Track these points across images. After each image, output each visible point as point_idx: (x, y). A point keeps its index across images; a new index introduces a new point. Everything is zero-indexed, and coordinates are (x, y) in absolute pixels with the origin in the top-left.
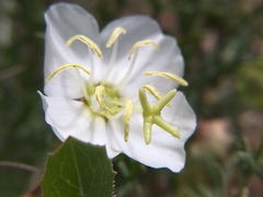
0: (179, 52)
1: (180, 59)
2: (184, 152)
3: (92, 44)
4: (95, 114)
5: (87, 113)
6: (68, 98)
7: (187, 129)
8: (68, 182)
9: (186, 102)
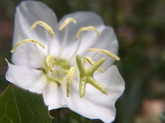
0: (115, 37)
1: (116, 42)
2: (115, 109)
3: (48, 27)
4: (50, 80)
5: (44, 79)
6: (31, 67)
7: (117, 92)
8: (11, 121)
9: (118, 72)
